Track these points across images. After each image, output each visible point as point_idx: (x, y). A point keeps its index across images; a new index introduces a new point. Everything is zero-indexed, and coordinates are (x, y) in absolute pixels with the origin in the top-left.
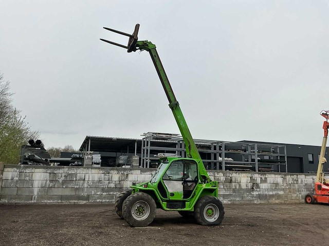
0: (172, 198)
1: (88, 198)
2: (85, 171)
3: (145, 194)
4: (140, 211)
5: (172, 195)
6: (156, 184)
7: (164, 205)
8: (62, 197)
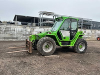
0: (64, 40)
1: (17, 38)
2: (14, 26)
3: (50, 38)
4: (47, 47)
5: (65, 38)
6: (56, 32)
7: (60, 43)
8: (5, 38)
